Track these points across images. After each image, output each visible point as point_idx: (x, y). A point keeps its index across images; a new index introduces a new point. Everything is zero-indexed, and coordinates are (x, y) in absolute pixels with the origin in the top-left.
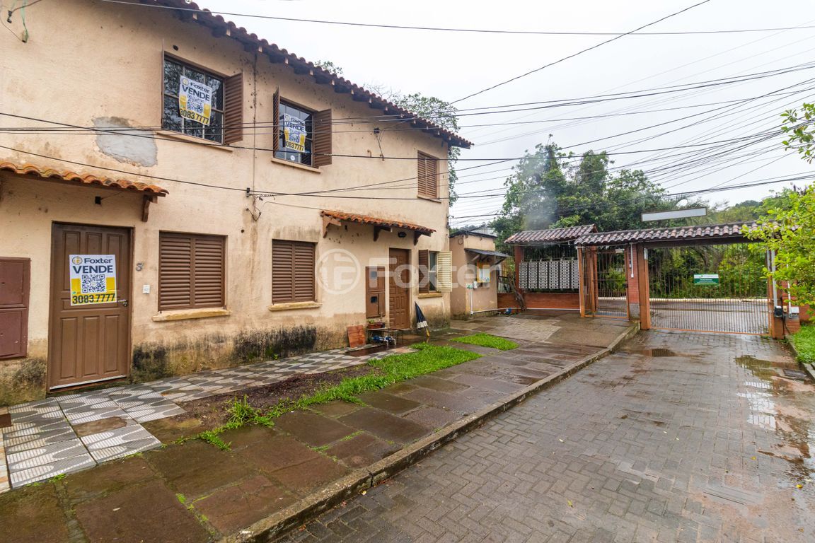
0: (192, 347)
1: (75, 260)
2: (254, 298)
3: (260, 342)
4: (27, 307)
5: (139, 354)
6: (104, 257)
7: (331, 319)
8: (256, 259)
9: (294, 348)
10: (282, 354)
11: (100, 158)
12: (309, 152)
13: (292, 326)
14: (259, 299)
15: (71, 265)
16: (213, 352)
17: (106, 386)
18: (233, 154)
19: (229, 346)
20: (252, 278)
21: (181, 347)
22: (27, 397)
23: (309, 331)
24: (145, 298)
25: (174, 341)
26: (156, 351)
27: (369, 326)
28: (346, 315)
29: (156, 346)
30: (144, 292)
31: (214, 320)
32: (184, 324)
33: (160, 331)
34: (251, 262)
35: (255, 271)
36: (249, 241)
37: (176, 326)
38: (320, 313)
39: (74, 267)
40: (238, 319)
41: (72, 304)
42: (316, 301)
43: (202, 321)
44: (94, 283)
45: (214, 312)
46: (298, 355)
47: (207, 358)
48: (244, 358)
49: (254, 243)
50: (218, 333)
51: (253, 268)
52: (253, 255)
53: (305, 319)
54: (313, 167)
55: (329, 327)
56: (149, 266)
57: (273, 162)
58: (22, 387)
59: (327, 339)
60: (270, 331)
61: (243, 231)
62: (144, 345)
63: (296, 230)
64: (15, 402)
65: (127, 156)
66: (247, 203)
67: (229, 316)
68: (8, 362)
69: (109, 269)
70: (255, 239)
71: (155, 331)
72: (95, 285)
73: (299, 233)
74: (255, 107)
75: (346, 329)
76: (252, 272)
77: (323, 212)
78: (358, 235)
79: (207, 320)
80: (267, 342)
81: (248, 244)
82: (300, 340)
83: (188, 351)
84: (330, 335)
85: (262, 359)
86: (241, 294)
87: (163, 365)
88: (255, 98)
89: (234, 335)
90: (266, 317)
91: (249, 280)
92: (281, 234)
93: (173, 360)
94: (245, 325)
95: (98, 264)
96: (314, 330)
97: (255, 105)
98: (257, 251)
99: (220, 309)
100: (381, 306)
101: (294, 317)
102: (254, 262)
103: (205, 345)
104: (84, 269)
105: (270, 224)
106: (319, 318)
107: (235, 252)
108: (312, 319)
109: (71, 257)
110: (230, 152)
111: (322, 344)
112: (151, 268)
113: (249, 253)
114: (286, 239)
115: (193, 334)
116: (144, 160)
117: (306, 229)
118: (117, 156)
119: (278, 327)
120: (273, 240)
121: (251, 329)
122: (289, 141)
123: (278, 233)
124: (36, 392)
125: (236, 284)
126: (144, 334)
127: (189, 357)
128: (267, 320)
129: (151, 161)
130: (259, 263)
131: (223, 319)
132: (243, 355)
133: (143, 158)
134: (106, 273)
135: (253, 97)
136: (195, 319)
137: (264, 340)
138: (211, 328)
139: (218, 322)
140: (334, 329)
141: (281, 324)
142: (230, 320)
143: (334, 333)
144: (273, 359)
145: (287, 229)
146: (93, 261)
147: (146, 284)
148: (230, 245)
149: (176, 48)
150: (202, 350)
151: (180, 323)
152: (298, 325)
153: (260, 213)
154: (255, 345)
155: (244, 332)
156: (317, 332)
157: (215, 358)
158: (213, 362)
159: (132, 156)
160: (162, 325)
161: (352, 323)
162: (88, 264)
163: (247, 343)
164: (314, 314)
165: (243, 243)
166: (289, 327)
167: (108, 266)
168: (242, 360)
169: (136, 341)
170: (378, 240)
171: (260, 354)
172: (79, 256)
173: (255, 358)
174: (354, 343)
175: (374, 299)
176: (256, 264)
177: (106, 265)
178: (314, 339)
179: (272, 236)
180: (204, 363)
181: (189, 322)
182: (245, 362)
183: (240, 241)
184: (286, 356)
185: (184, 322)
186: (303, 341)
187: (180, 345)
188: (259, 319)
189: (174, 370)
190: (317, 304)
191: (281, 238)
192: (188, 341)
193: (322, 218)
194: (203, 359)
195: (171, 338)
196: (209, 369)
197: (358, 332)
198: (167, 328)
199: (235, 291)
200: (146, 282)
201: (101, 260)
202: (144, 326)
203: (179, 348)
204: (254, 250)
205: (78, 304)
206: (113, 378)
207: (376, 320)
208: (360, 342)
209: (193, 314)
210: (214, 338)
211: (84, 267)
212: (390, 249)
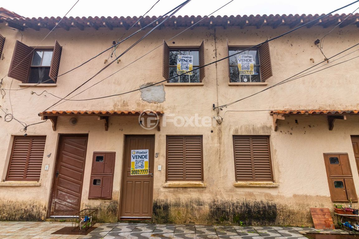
0: (183, 206)
1: (134, 152)
2: (222, 176)
3: (228, 210)
4: (113, 175)
5: (156, 207)
6: (144, 151)
7: (290, 198)
8: (222, 149)
9: (257, 219)
10: (247, 222)
11: (142, 103)
12: (258, 74)
13: (254, 201)
14: (225, 177)
15: (132, 155)
16: (196, 212)
17: (141, 222)
18: (204, 87)
19: (206, 209)
20: (220, 162)
21: (177, 205)
22: (111, 220)
23: (269, 207)
24: (159, 173)
25: (173, 201)
26: (164, 205)
27: (336, 210)
28: (306, 196)
29: (164, 203)
30: (159, 169)
31: (195, 190)
32: (179, 190)
33: (166, 193)
34: (218, 152)
35: (221, 157)
36: (216, 137)
37: (174, 191)
38: (279, 192)
39: (133, 156)
40: (211, 190)
41: (131, 175)
42: (273, 181)
43: (189, 189)
44: (140, 164)
45: (195, 184)
46: (261, 225)
47: (192, 215)
48: (217, 220)
49: (220, 138)
50: (199, 199)
51: (220, 155)
52: (220, 146)
53: (265, 196)
54: (262, 82)
55: (289, 205)
56: (161, 154)
57: (230, 85)
58: (109, 214)
59: (289, 216)
60: (235, 202)
61: (212, 132)
62: (158, 201)
63: (251, 127)
64: (107, 221)
65: (152, 99)
66: (214, 113)
67: (205, 187)
68: (106, 201)
69: (146, 157)
70: (220, 136)
71: (163, 193)
72: (140, 165)
73: (253, 129)
74: (216, 57)
75: (308, 210)
76: (220, 158)
77: (272, 112)
78: (310, 126)
79: (192, 189)
80: (233, 210)
81: (216, 140)
82: (262, 213)
83: (181, 208)
84: (292, 213)
85: (230, 223)
86: (213, 173)
87: (167, 215)
88: (216, 52)
89: (209, 201)
90: (231, 191)
91: (218, 164)
92: (239, 131)
93: (173, 212)
94: (216, 195)
95: (142, 154)
96: (275, 206)
97: (216, 56)
98: (222, 144)
99: (200, 183)
100: (349, 191)
101: (255, 193)
102: (220, 151)
103: (191, 205)
104: (136, 157)
105: (231, 125)
106: (278, 197)
107: (209, 144)
108: (272, 197)
109: (132, 151)
110: (202, 85)
111: (284, 220)
112: (162, 156)
113: (216, 145)
114: (243, 134)
115: (184, 197)
116: (159, 100)
117: (259, 126)
118: (149, 101)
119: (242, 200)
120: (233, 136)
121: (221, 199)
122: (242, 70)
123: (237, 131)
124: (114, 218)
125: (209, 166)
126: (158, 194)
127: (181, 212)
128: (232, 193)
129: (162, 100)
130: (224, 152)
131: (202, 189)
132: (216, 218)
133: (159, 99)
134: (145, 159)
135: (215, 51)
136: (185, 188)
137: (231, 208)
138: (194, 195)
139: (198, 191)
140: (295, 208)
141: (244, 197)
142: (206, 191)
143: (296, 211)
144: (239, 225)
145: (243, 128)
146: (140, 153)
147: (159, 165)
148: (205, 141)
149: (174, 43)
150: (189, 209)
151: (176, 189)
152: (258, 200)
153: (222, 119)
154: (225, 211)
155: (216, 200)
156: (277, 208)
157: (198, 216)
158: (196, 219)
159: (154, 99)
160: (167, 190)
161: (315, 204)
162: (138, 154)
163: (218, 209)
164: (273, 192)
165: (212, 139)
166: (251, 201)
167: (146, 155)
168: (216, 221)
169: (155, 198)
170: (334, 128)
171: (228, 219)
172: (135, 150)
173: (225, 222)
174: (319, 225)
175: (339, 184)
176: (222, 152)
177: (145, 155)
178: (275, 214)
179: (232, 133)
180: (190, 218)
181: (181, 189)
182: (218, 223)
183: (210, 138)
184: (250, 224)
185: (179, 189)
186: (264, 214)
187: (176, 203)
188: (227, 192)
189: (174, 219)
190: (274, 184)
191: (239, 134)
192: (181, 202)
193: (272, 117)
194: (190, 216)
195: (172, 198)
196: (194, 223)
197: (324, 215)
198: (169, 192)
199: (209, 171)
200: (160, 164)
201: (143, 152)
202: (159, 189)
203: (176, 206)
204: (220, 143)
205: (133, 175)
206: (146, 217)
207: (345, 206)
208: (327, 226)
209: (183, 185)
210: (196, 202)
211: (136, 156)
212: (352, 136)
